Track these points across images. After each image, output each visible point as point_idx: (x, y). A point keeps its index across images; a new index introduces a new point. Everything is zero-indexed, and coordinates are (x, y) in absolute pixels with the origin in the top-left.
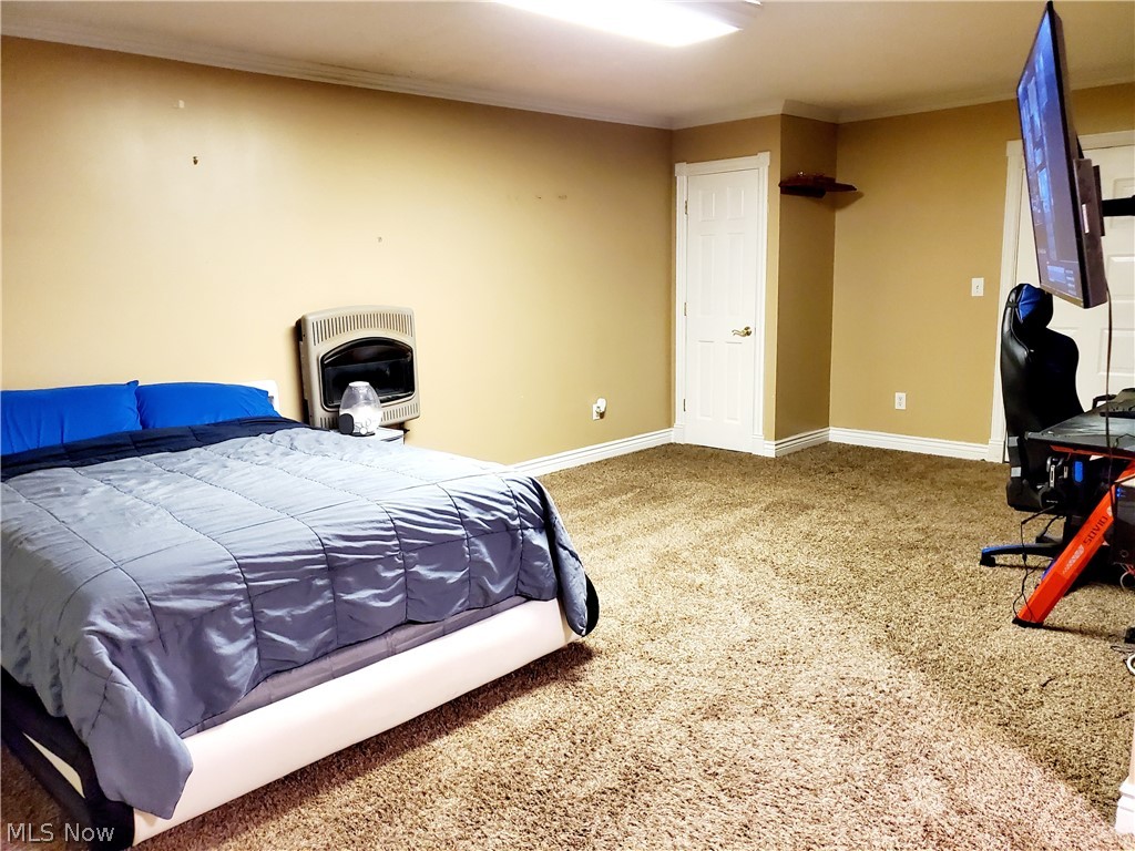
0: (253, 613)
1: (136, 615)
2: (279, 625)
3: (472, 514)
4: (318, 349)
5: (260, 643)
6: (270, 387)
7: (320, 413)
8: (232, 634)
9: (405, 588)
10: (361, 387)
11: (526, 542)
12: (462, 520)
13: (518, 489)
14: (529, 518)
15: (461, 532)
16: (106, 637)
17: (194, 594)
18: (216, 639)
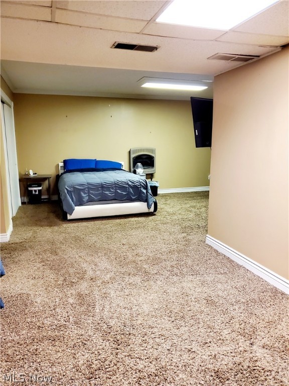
0: (89, 191)
1: (71, 187)
2: (92, 194)
3: (130, 183)
4: (133, 156)
5: (89, 196)
6: (123, 163)
7: (132, 170)
8: (85, 193)
9: (115, 193)
10: (139, 164)
11: (141, 190)
12: (128, 184)
13: (141, 181)
14: (142, 186)
15: (127, 186)
16: (66, 189)
17: (79, 186)
18: (82, 193)
